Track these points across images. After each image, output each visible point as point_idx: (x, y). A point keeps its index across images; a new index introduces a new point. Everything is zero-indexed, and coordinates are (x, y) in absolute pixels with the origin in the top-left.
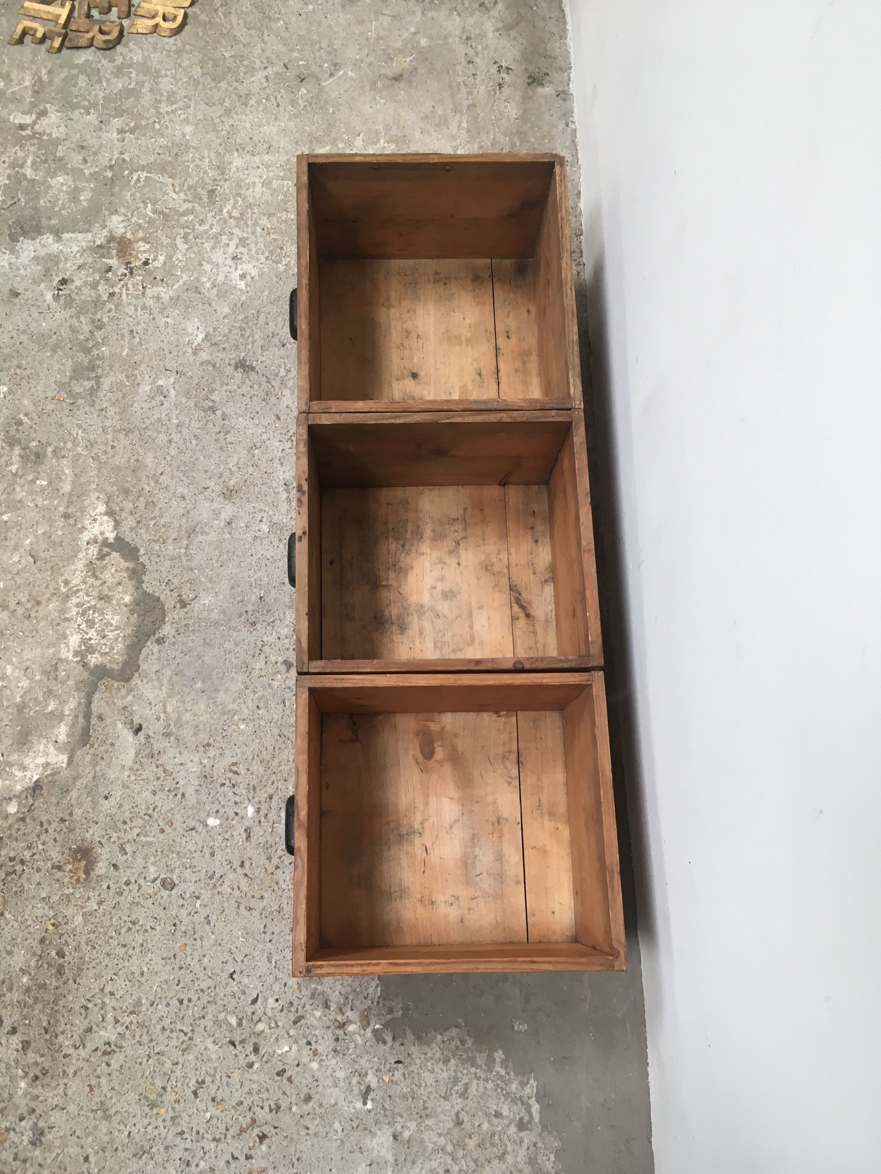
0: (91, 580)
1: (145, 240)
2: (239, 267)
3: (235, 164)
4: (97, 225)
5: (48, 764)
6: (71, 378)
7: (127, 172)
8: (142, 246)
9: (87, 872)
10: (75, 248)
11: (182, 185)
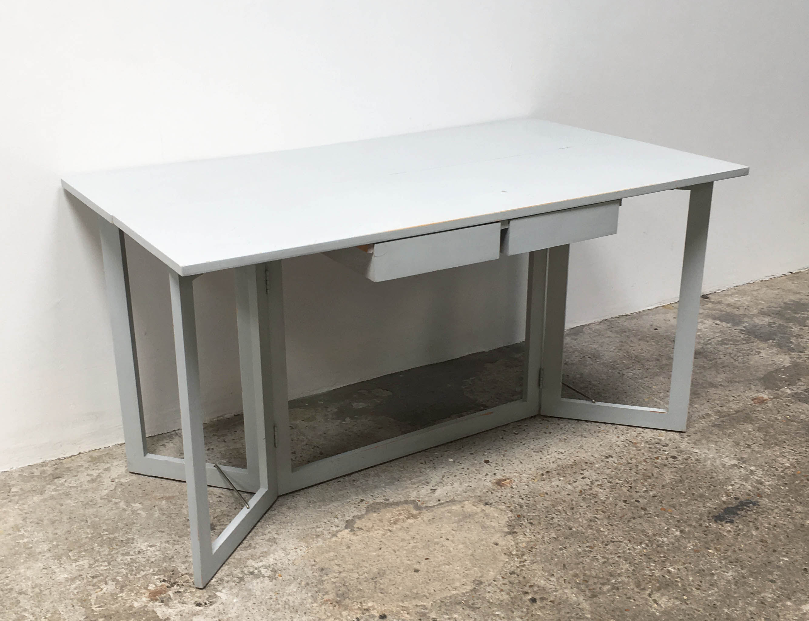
0: (376, 528)
1: (146, 588)
2: (145, 549)
3: (66, 576)
4: (146, 609)
5: (474, 505)
6: (264, 577)
7: (96, 613)
8: (152, 587)
9: (505, 480)
10: (170, 610)
11: (94, 589)
